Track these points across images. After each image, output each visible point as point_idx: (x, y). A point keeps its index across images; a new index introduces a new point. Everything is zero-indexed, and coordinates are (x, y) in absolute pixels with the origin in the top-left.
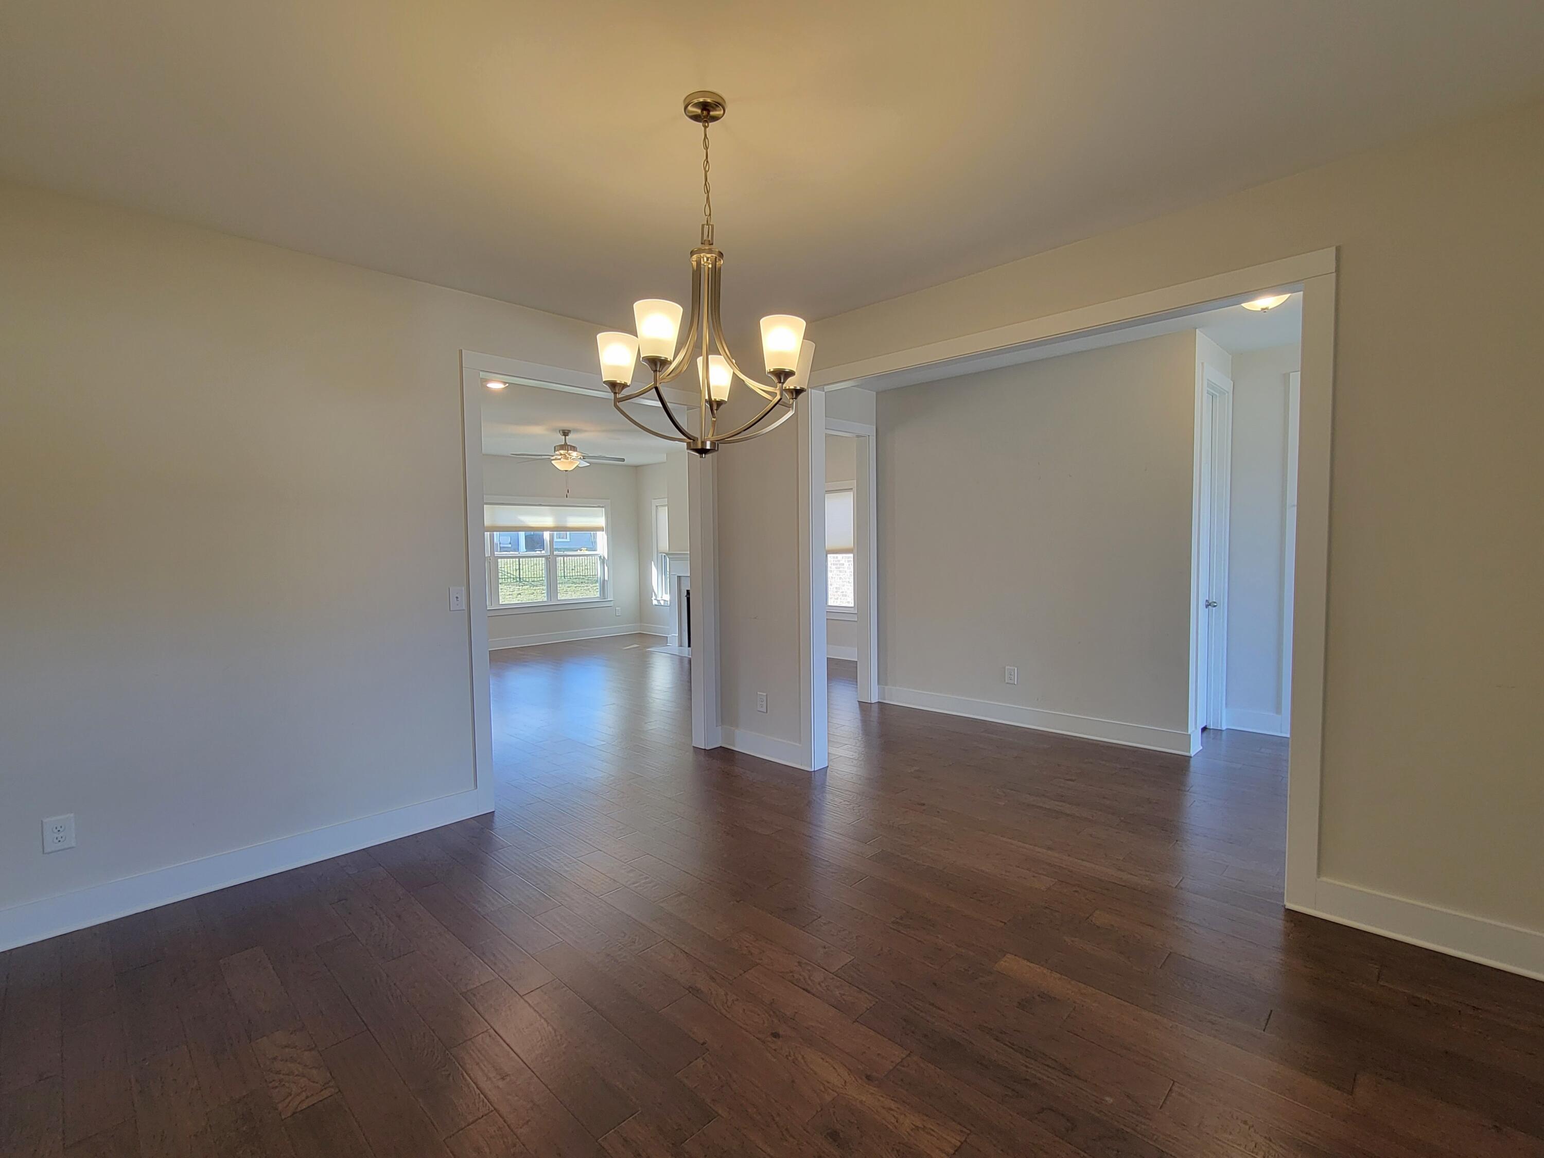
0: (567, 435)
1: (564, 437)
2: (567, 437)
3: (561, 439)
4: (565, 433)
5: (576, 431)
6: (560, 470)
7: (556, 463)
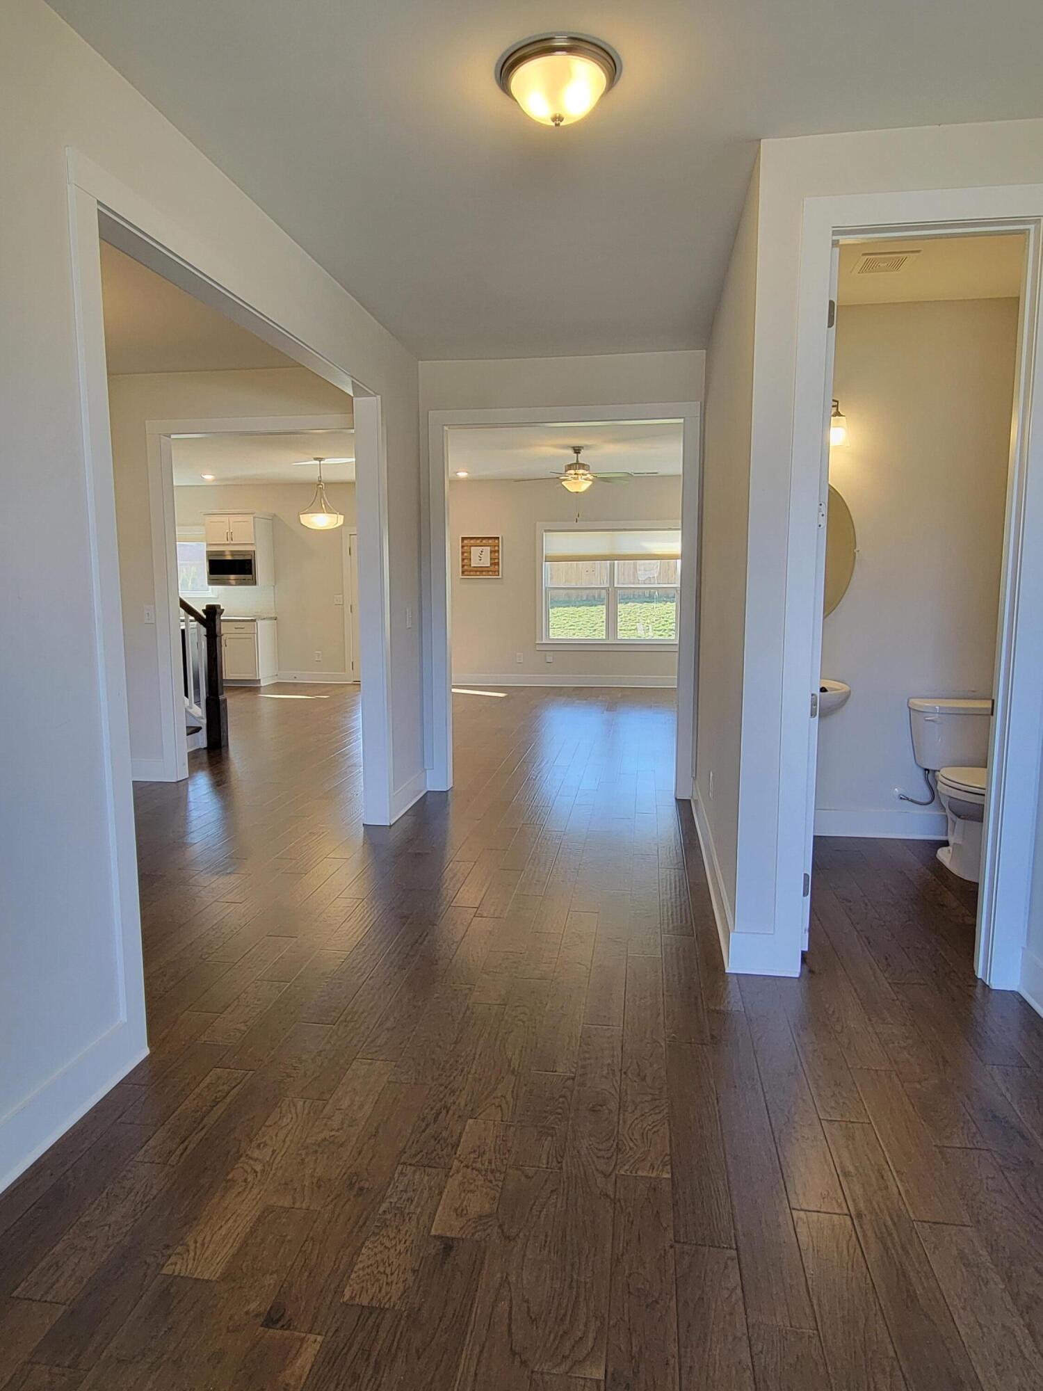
0: (579, 453)
1: (576, 455)
2: (579, 455)
3: (571, 457)
4: (577, 450)
5: (588, 447)
6: (570, 492)
7: (566, 484)
